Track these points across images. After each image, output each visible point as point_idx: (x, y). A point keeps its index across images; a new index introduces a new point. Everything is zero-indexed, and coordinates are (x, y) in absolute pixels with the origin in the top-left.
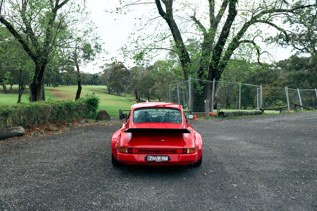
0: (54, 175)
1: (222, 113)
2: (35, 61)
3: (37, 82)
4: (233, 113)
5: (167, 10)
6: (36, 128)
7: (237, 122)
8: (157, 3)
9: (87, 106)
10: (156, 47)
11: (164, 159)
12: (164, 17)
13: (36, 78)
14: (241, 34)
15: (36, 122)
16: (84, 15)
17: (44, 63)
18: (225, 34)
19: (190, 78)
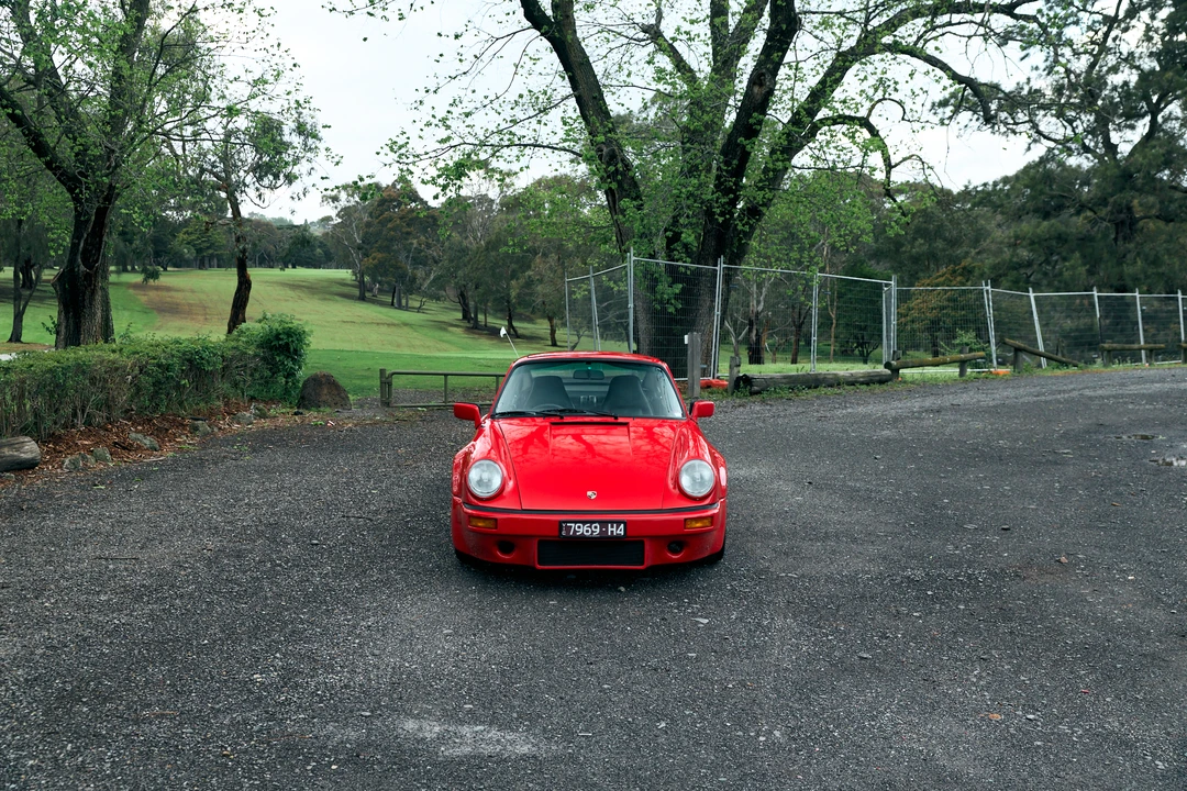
0: (138, 598)
1: (747, 380)
2: (71, 190)
3: (82, 268)
4: (784, 381)
5: (554, 7)
6: (79, 442)
7: (793, 410)
9: (264, 359)
10: (516, 141)
12: (543, 31)
13: (76, 255)
14: (819, 95)
15: (79, 422)
17: (105, 199)
18: (759, 98)
19: (633, 258)
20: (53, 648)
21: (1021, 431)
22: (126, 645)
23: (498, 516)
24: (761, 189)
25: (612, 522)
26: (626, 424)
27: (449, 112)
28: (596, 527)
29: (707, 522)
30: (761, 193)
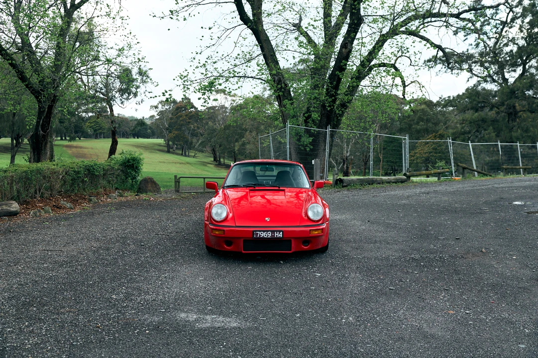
0: (61, 266)
1: (341, 181)
2: (37, 97)
3: (41, 132)
4: (358, 181)
5: (254, 15)
6: (37, 205)
7: (362, 193)
8: (236, 3)
9: (122, 171)
10: (236, 75)
12: (248, 25)
13: (38, 126)
14: (373, 53)
15: (38, 196)
16: (118, 21)
17: (52, 101)
18: (345, 54)
19: (289, 125)
20: (22, 285)
21: (465, 201)
22: (55, 284)
23: (225, 229)
24: (346, 95)
25: (277, 231)
26: (284, 190)
27: (206, 62)
28: (269, 233)
29: (320, 231)
30: (347, 97)
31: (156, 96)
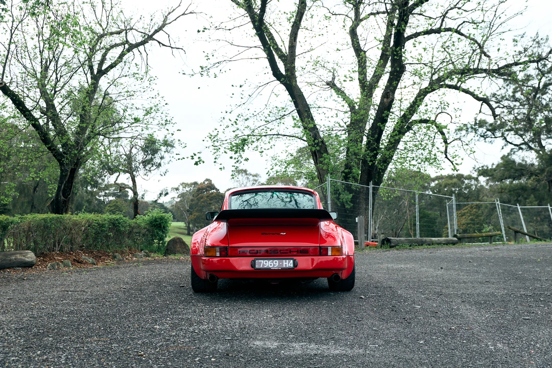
0: (85, 302)
1: (388, 240)
2: (59, 160)
3: (62, 198)
4: (406, 241)
5: (286, 71)
6: (56, 258)
7: (413, 252)
8: (268, 58)
9: (148, 230)
10: (269, 133)
11: (286, 265)
12: (282, 80)
13: (59, 191)
15: (57, 249)
17: (75, 165)
18: (387, 104)
19: (330, 179)
20: (34, 318)
22: (77, 317)
24: (388, 150)
31: (184, 158)
